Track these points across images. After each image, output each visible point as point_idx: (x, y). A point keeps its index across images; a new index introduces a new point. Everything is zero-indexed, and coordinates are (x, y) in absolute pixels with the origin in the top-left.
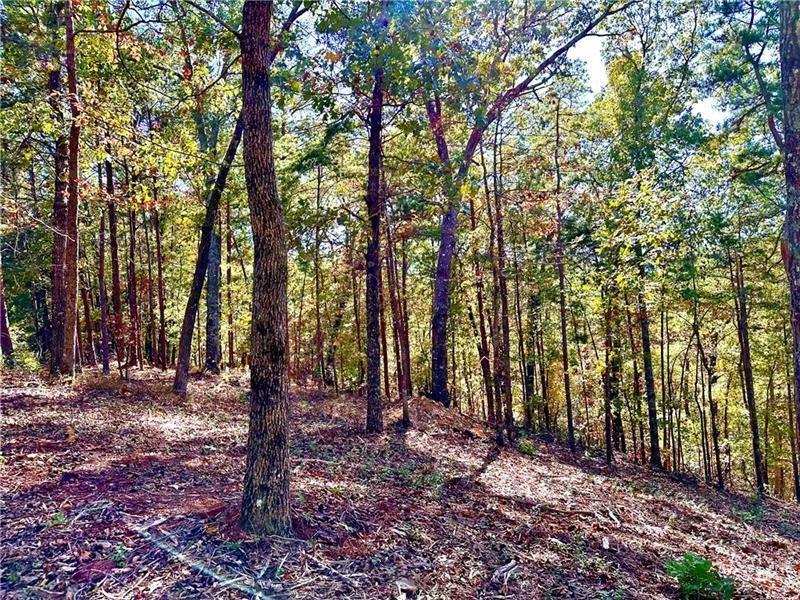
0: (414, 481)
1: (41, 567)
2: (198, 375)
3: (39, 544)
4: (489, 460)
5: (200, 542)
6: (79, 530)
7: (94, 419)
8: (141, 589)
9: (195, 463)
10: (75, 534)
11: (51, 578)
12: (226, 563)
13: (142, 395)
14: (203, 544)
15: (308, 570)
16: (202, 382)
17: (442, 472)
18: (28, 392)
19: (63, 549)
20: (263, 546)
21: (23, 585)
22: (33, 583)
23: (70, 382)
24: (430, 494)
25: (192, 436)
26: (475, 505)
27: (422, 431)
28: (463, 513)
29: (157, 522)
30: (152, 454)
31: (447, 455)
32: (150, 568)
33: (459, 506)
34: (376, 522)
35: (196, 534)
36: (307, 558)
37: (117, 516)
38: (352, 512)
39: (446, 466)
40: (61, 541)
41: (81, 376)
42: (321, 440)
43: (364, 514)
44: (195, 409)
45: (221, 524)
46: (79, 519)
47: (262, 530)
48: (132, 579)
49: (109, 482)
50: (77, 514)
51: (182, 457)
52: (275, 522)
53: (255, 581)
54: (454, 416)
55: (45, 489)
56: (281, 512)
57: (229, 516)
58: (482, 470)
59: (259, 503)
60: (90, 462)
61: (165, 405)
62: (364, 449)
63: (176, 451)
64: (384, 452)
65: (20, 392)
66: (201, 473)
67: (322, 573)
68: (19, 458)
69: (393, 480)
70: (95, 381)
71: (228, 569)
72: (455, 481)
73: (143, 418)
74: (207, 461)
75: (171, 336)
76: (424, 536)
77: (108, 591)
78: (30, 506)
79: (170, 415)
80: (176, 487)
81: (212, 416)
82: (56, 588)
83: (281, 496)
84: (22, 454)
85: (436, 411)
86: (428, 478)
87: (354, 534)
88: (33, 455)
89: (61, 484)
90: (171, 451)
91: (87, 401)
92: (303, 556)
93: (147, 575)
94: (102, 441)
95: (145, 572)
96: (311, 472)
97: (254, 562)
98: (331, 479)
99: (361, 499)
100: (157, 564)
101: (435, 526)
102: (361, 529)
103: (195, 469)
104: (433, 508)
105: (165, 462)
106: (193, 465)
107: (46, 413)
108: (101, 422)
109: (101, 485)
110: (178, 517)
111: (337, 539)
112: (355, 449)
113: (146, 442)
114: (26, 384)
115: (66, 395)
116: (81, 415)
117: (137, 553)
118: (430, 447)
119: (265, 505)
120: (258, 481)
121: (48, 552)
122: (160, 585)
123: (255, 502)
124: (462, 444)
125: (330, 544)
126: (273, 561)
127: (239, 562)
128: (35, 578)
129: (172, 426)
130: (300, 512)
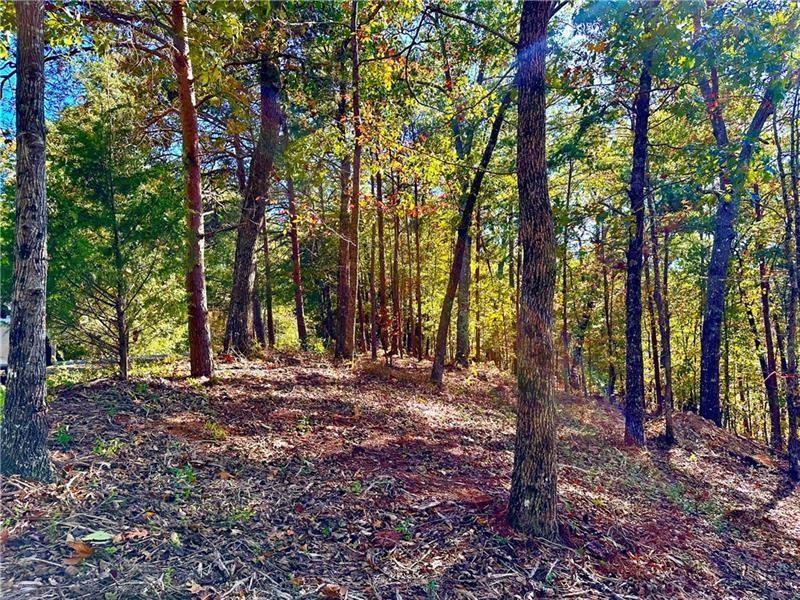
0: (686, 506)
1: (345, 527)
2: (450, 367)
3: (342, 506)
4: (779, 494)
5: (472, 531)
6: (371, 500)
7: (370, 400)
8: (426, 564)
9: (457, 451)
10: (368, 503)
11: (354, 539)
12: (498, 556)
13: (406, 383)
14: (475, 533)
15: (579, 581)
16: (453, 374)
17: (720, 501)
18: (321, 372)
19: (360, 514)
20: (532, 547)
21: (333, 540)
22: (341, 540)
23: (350, 366)
24: (706, 524)
25: (451, 425)
26: (766, 546)
27: (690, 451)
28: (751, 552)
29: (432, 504)
30: (420, 438)
31: (724, 482)
32: (431, 546)
33: (745, 544)
34: (647, 544)
35: (467, 522)
36: (576, 567)
37: (399, 492)
38: (620, 529)
39: (723, 495)
40: (358, 507)
41: (357, 361)
42: (575, 447)
43: (634, 534)
44: (450, 399)
45: (490, 517)
46: (371, 490)
47: (529, 531)
48: (417, 554)
49: (388, 459)
50: (368, 485)
51: (445, 445)
52: (542, 525)
53: (527, 580)
54: (729, 438)
55: (342, 458)
56: (548, 515)
57: (496, 511)
58: (772, 505)
59: (527, 503)
60: (372, 438)
61: (425, 393)
62: (624, 463)
63: (439, 438)
64: (646, 468)
65: (315, 371)
66: (464, 463)
67: (593, 587)
68: (321, 429)
69: (659, 500)
70: (369, 366)
71: (499, 562)
72: (737, 514)
73: (409, 403)
74: (467, 451)
75: (425, 329)
76: (706, 570)
77: (399, 560)
78: (333, 471)
79: (431, 404)
80: (444, 473)
81: (467, 408)
82: (358, 548)
83: (549, 499)
84: (322, 426)
85: (705, 430)
86: (702, 506)
87: (624, 553)
88: (330, 427)
89: (353, 456)
90: (436, 437)
91: (364, 384)
92: (572, 565)
93: (429, 552)
94: (379, 421)
95: (427, 549)
96: (568, 478)
97: (523, 560)
98: (591, 489)
99: (626, 516)
100: (437, 544)
101: (718, 560)
102: (631, 549)
103: (458, 458)
104: (713, 540)
105: (430, 447)
106: (455, 453)
107: (334, 391)
108: (376, 404)
109: (382, 461)
110: (450, 502)
111: (606, 554)
112: (612, 460)
113: (413, 426)
114: (319, 365)
115: (347, 377)
116: (360, 396)
117: (418, 530)
118: (701, 471)
119: (533, 507)
120: (526, 481)
121: (349, 515)
122: (441, 564)
123: (523, 501)
124: (742, 472)
125: (599, 558)
126: (543, 564)
127: (509, 557)
128: (342, 536)
129: (434, 414)
130: (566, 519)
